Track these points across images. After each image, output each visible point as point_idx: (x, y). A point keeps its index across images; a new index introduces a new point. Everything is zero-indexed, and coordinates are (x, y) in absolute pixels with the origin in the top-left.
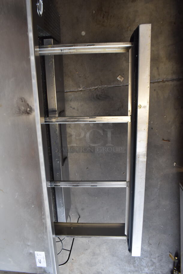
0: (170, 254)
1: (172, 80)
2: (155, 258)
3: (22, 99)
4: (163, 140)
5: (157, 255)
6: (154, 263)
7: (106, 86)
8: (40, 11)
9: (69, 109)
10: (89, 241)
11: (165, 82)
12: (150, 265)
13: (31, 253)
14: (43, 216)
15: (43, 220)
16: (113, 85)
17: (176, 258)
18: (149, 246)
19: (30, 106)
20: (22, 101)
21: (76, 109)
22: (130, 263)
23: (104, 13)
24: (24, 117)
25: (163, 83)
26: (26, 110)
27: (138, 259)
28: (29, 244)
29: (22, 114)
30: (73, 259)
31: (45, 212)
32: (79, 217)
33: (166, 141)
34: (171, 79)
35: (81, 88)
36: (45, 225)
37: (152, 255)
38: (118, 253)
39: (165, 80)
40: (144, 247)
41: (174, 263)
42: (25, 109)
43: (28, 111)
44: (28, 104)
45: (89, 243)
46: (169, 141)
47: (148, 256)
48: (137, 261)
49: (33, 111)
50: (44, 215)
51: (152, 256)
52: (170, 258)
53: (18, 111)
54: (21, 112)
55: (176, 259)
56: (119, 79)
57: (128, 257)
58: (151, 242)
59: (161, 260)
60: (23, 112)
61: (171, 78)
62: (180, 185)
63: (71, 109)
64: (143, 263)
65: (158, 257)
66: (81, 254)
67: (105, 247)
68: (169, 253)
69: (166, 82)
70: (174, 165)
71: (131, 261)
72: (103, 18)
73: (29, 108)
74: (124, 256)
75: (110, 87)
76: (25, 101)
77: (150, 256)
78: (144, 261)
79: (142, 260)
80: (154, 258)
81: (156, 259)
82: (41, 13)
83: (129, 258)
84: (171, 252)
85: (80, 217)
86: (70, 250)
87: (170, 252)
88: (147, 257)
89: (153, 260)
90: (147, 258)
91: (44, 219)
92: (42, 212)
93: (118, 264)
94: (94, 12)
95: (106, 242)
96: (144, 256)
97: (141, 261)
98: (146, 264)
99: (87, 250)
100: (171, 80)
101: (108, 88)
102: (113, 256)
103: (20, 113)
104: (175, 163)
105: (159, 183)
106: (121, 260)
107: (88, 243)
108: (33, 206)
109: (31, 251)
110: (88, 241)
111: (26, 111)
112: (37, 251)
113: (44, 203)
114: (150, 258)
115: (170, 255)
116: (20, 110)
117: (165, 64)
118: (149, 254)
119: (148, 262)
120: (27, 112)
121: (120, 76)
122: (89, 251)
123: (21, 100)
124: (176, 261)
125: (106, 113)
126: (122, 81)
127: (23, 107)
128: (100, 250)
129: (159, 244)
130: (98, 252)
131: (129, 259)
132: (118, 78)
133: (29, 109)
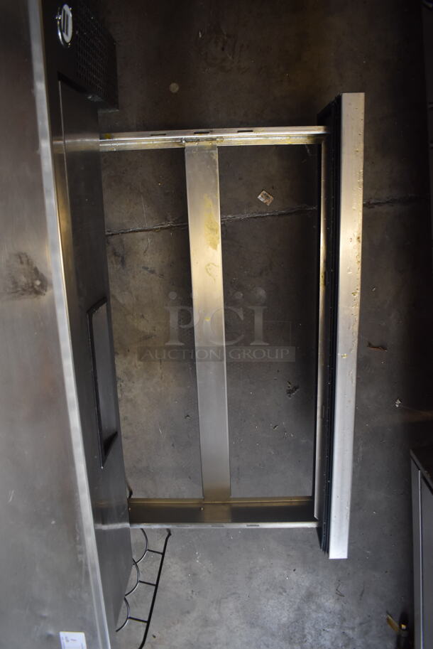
0: (390, 618)
1: (391, 202)
2: (353, 629)
3: (20, 258)
4: (370, 345)
5: (358, 620)
6: (350, 640)
7: (230, 216)
8: (65, 35)
9: (140, 272)
10: (193, 591)
11: (372, 207)
12: (340, 645)
13: (49, 637)
14: (78, 546)
15: (79, 556)
16: (247, 213)
17: (403, 626)
18: (338, 599)
19: (42, 275)
20: (22, 263)
21: (157, 272)
22: (292, 641)
23: (226, 38)
24: (28, 301)
25: (370, 208)
26: (31, 285)
27: (313, 632)
28: (45, 614)
29: (23, 294)
30: (154, 637)
31: (83, 535)
32: (167, 533)
33: (378, 347)
34: (387, 200)
35: (169, 221)
36: (84, 567)
37: (344, 620)
38: (265, 618)
39: (372, 201)
40: (326, 604)
41: (399, 637)
42: (30, 281)
43: (36, 287)
44: (36, 270)
45: (194, 596)
46: (384, 348)
47: (337, 624)
48: (309, 637)
49: (48, 288)
50: (80, 544)
51: (345, 624)
52: (389, 626)
53: (12, 286)
54: (20, 289)
55: (403, 630)
56: (262, 200)
57: (288, 628)
58: (342, 589)
59: (366, 633)
60: (24, 290)
61: (388, 198)
62: (412, 454)
63: (146, 272)
64: (325, 640)
65: (361, 624)
66: (174, 623)
67: (231, 605)
68: (385, 616)
69: (376, 206)
70: (397, 406)
71: (295, 636)
72: (223, 49)
73: (40, 280)
74: (278, 624)
75: (240, 220)
76: (29, 262)
77: (342, 623)
78: (327, 636)
79: (322, 633)
80: (349, 628)
81: (356, 630)
82: (68, 39)
83: (290, 628)
84: (390, 612)
85: (170, 534)
86: (147, 620)
87: (388, 613)
88: (333, 626)
89: (349, 632)
90: (333, 628)
91: (81, 552)
92: (75, 537)
93: (265, 644)
94: (200, 36)
95: (234, 594)
96: (326, 624)
97: (320, 635)
98: (332, 643)
99: (188, 612)
100: (388, 202)
101: (236, 221)
102: (252, 625)
103: (17, 292)
104: (398, 402)
105: (361, 449)
106: (273, 635)
107: (191, 597)
108: (53, 522)
109: (51, 632)
110: (190, 592)
111: (33, 287)
112: (67, 631)
113: (81, 513)
114: (341, 627)
115: (388, 619)
116: (15, 283)
117: (373, 163)
118: (339, 618)
119: (335, 639)
120: (35, 289)
121: (264, 192)
122: (194, 615)
123: (19, 260)
124: (404, 634)
125: (231, 283)
126: (268, 205)
127: (25, 276)
128: (219, 613)
129: (361, 595)
130: (215, 616)
131: (291, 632)
132: (260, 196)
133: (38, 283)
